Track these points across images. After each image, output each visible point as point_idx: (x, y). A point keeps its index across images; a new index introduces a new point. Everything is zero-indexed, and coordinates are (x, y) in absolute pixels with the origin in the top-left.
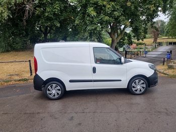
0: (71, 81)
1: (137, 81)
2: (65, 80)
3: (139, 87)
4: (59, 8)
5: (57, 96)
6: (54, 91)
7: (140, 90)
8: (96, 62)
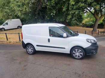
0: (37, 46)
1: (76, 50)
2: (35, 44)
3: (78, 54)
4: (54, 2)
5: (31, 53)
6: (30, 50)
7: (79, 56)
8: (50, 36)
